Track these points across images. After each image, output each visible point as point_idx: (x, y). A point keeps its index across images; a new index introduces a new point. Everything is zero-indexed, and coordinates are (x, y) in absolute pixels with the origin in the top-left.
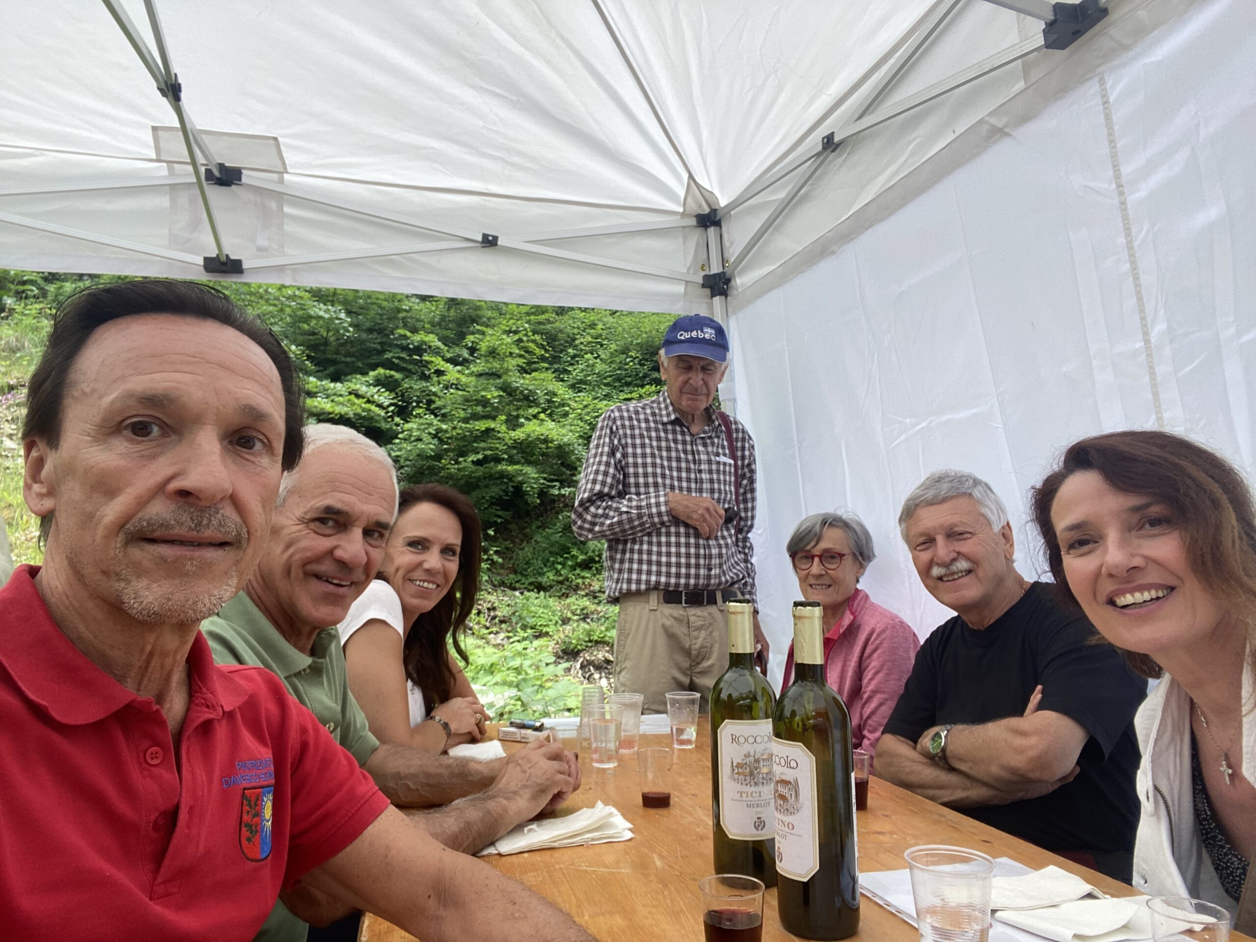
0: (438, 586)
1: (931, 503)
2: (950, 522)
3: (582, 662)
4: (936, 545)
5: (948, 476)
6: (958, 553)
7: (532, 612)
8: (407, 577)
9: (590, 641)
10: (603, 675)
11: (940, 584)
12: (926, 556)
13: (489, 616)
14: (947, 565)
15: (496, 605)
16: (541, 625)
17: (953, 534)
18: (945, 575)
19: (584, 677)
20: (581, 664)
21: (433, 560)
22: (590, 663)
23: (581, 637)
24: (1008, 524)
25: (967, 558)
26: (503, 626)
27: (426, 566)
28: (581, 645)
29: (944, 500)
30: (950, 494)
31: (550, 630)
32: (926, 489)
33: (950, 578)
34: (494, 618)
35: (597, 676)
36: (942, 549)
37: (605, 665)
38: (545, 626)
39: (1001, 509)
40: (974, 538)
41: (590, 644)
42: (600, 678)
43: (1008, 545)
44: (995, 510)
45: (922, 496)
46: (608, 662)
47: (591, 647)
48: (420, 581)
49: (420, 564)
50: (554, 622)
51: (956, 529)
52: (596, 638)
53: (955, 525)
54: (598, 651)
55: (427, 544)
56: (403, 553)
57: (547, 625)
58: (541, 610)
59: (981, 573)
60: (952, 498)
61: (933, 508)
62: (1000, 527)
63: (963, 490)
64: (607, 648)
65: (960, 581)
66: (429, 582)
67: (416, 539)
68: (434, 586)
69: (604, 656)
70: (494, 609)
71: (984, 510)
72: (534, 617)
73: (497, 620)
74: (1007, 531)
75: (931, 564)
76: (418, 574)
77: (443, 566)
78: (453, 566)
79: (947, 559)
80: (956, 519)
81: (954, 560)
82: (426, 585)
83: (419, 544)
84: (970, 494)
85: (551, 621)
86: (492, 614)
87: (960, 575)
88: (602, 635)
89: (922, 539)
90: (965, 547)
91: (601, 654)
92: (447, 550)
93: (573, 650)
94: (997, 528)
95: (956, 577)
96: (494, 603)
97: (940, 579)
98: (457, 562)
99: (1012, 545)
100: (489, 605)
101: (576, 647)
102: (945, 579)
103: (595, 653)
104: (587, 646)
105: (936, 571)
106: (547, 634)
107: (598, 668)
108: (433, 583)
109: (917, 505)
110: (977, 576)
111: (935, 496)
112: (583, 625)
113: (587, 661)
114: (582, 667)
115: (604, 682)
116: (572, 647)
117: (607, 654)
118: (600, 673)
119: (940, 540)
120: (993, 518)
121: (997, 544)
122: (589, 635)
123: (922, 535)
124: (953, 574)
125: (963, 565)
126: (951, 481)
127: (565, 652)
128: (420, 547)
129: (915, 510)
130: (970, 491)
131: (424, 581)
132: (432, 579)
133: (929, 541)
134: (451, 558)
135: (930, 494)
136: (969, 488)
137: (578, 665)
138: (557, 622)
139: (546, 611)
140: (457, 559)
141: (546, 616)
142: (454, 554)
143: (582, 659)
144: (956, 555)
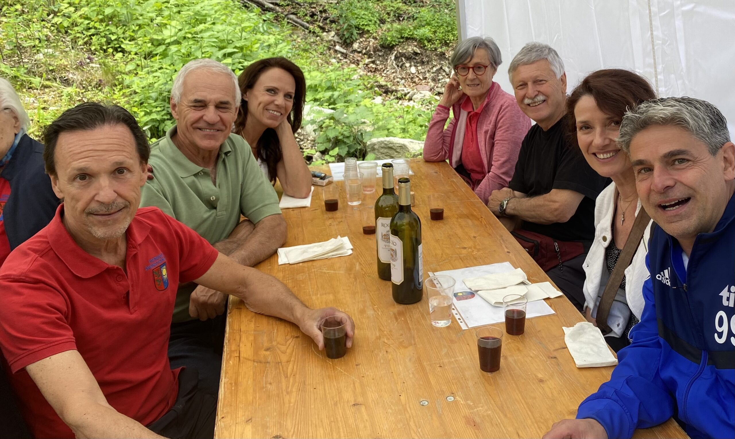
0: (281, 114)
1: (526, 64)
2: (535, 75)
3: (396, 54)
4: (527, 87)
5: (535, 47)
6: (539, 92)
7: (356, 14)
8: (265, 108)
9: (402, 38)
10: (413, 63)
11: (528, 107)
12: (522, 93)
13: (322, 17)
14: (532, 99)
15: (326, 8)
16: (363, 25)
17: (537, 82)
18: (531, 103)
19: (398, 66)
20: (395, 56)
21: (280, 100)
22: (402, 55)
23: (394, 35)
24: (564, 74)
25: (543, 94)
26: (333, 25)
27: (276, 103)
28: (394, 41)
29: (533, 62)
30: (536, 59)
31: (371, 28)
32: (524, 55)
33: (534, 105)
34: (326, 19)
35: (408, 65)
36: (531, 90)
37: (414, 56)
38: (366, 25)
39: (562, 66)
40: (547, 83)
41: (402, 40)
42: (410, 66)
43: (564, 85)
44: (558, 67)
45: (522, 59)
46: (416, 54)
47: (403, 42)
48: (273, 110)
49: (272, 102)
50: (373, 22)
51: (538, 78)
52: (406, 35)
53: (537, 76)
54: (409, 45)
55: (277, 91)
56: (263, 94)
57: (368, 25)
58: (363, 12)
59: (550, 102)
60: (537, 61)
61: (526, 66)
62: (560, 76)
63: (542, 57)
64: (415, 43)
65: (539, 106)
66: (277, 112)
67: (271, 88)
68: (280, 114)
69: (413, 50)
70: (325, 11)
71: (553, 68)
72: (357, 18)
73: (328, 21)
74: (564, 78)
75: (524, 97)
76: (272, 107)
77: (285, 104)
78: (290, 104)
79: (533, 96)
80: (538, 73)
81: (537, 95)
82: (275, 113)
83: (272, 91)
84: (546, 59)
85: (371, 21)
86: (324, 15)
87: (539, 103)
88: (411, 33)
89: (521, 83)
90: (543, 88)
91: (411, 48)
92: (287, 95)
93: (388, 45)
94: (559, 77)
95: (537, 104)
96: (325, 6)
97: (529, 105)
98: (292, 102)
99: (566, 85)
100: (321, 9)
101: (391, 43)
102: (531, 105)
103: (406, 48)
104: (399, 42)
105: (527, 101)
106: (368, 31)
107: (409, 59)
108: (279, 112)
109: (518, 64)
110: (548, 104)
111: (529, 60)
112: (396, 25)
113: (400, 53)
114: (396, 58)
115: (413, 70)
116: (388, 42)
117: (415, 48)
118: (410, 63)
119: (530, 84)
120: (557, 71)
121: (558, 85)
122: (401, 33)
123: (520, 81)
124: (535, 102)
125: (541, 98)
126: (537, 51)
127: (382, 46)
128: (273, 92)
129: (517, 67)
130: (546, 57)
131: (275, 111)
132: (279, 110)
133: (524, 85)
134: (289, 100)
135: (526, 59)
136: (546, 55)
137: (393, 58)
138: (376, 22)
139: (366, 13)
140: (292, 100)
141: (367, 17)
142: (291, 97)
143: (396, 52)
144: (537, 93)
